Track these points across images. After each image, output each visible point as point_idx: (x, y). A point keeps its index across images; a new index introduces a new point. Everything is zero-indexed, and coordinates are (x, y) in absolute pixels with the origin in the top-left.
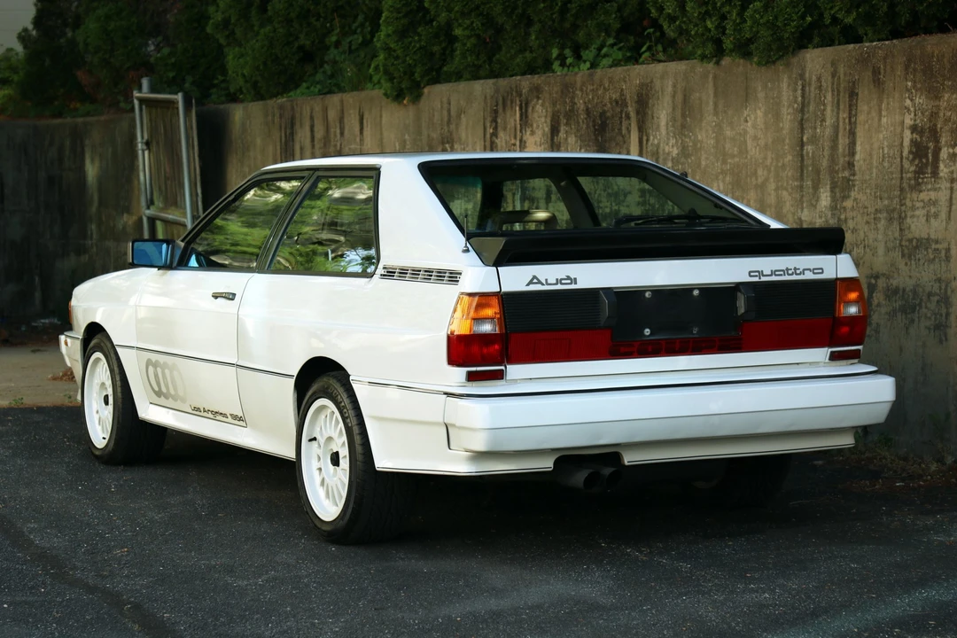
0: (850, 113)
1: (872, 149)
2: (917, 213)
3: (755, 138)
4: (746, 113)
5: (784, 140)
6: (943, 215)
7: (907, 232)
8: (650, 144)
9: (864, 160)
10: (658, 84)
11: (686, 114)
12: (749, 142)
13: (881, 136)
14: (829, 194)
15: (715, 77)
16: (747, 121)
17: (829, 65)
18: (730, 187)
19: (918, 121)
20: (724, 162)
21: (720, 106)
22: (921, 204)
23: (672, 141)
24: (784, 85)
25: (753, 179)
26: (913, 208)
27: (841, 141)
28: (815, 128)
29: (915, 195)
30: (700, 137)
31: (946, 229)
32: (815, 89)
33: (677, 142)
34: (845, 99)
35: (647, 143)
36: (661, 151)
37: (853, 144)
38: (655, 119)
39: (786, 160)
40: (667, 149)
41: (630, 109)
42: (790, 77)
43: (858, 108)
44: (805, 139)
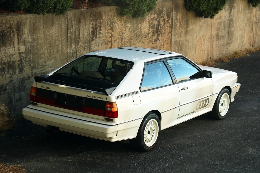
0: (79, 26)
1: (84, 33)
2: (93, 46)
3: (55, 34)
4: (52, 28)
5: (63, 34)
6: (98, 45)
7: (91, 50)
8: (22, 39)
9: (82, 36)
10: (24, 21)
11: (34, 29)
12: (54, 35)
13: (86, 30)
14: (74, 45)
15: (43, 18)
16: (53, 30)
17: (74, 15)
18: (48, 47)
19: (93, 26)
20: (46, 41)
21: (45, 26)
22: (94, 44)
23: (30, 37)
24: (63, 20)
25: (55, 44)
26: (92, 45)
27: (77, 32)
28: (71, 30)
29: (92, 42)
30: (39, 35)
31: (98, 48)
32: (71, 20)
33: (31, 37)
34: (77, 22)
35: (21, 39)
36: (26, 41)
37: (79, 33)
38: (24, 31)
39: (64, 38)
40: (28, 40)
41: (14, 29)
42: (64, 18)
43: (81, 24)
44: (68, 33)
